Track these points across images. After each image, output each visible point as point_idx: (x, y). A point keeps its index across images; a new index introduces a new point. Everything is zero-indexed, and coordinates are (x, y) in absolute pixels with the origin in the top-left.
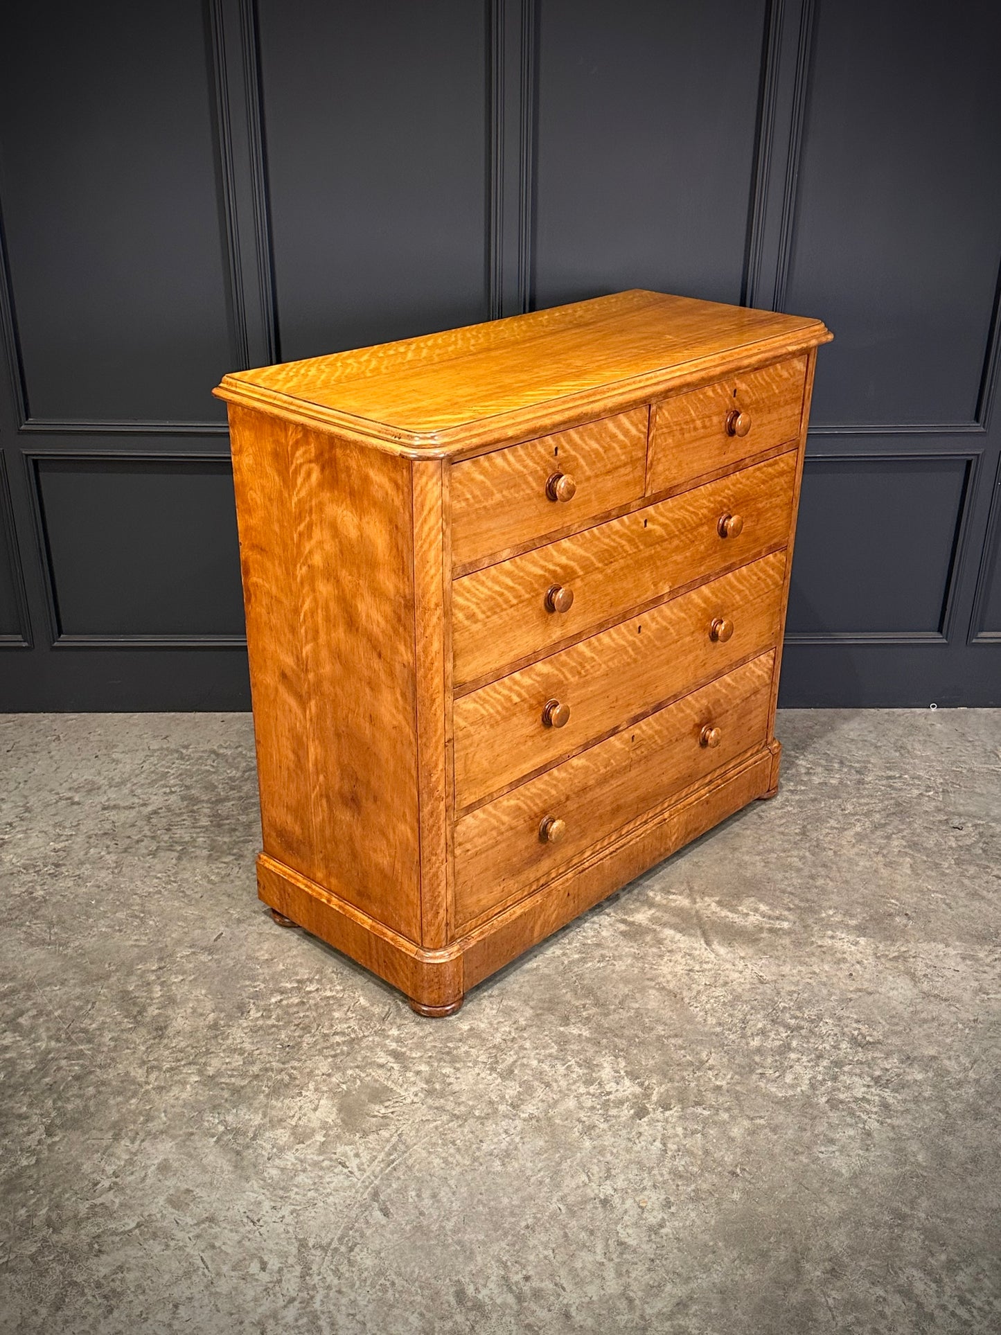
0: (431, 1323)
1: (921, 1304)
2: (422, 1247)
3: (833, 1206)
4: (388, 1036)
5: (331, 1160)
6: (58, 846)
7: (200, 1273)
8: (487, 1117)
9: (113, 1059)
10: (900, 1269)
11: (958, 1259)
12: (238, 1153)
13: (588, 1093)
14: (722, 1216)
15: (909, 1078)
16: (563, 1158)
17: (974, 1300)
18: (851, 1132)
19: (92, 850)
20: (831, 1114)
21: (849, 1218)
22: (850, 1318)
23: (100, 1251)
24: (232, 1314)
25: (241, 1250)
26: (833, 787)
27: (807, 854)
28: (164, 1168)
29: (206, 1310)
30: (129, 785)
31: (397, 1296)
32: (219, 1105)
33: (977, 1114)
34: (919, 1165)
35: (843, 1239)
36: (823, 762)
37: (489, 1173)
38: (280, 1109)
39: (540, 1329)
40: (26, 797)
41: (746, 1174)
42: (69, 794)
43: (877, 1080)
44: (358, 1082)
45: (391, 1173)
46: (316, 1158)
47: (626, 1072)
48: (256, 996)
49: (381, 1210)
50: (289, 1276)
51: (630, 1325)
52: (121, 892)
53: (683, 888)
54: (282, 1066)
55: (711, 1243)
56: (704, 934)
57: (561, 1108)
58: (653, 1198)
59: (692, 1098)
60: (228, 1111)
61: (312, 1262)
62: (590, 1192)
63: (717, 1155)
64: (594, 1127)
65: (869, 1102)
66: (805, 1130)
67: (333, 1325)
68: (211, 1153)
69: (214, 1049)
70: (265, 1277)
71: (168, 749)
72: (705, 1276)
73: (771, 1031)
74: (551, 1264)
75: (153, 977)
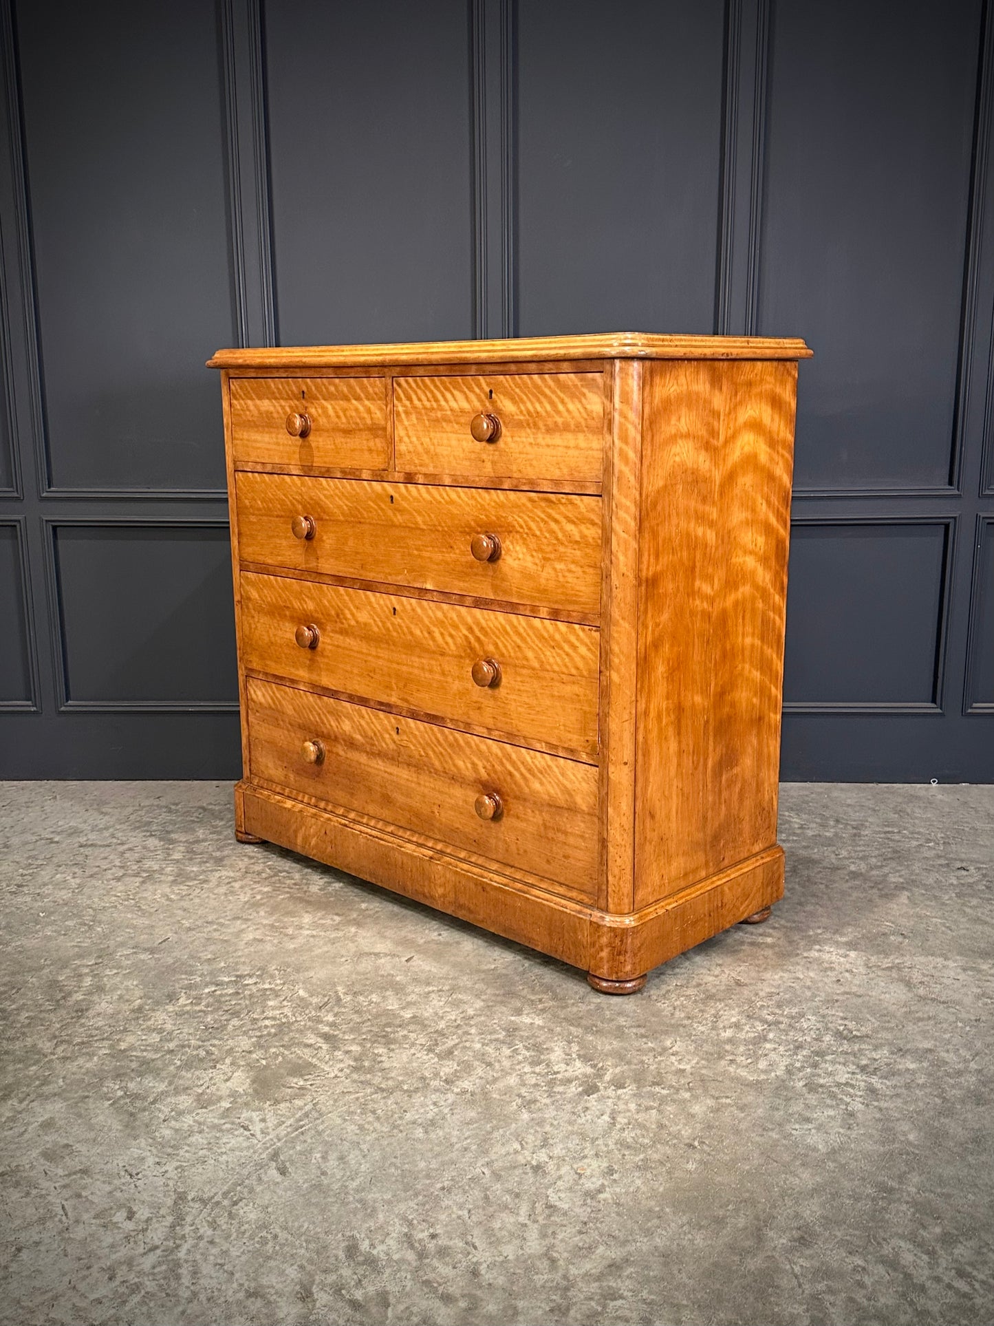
0: (311, 1276)
1: (910, 1275)
2: (317, 1205)
3: (806, 1178)
4: (322, 1022)
5: (233, 1123)
6: (25, 872)
7: (57, 1219)
8: (417, 1090)
9: (24, 1034)
10: (884, 1239)
11: (956, 1232)
12: (132, 1115)
13: (534, 1073)
14: (673, 1184)
15: (900, 1067)
16: (496, 1128)
17: (975, 1273)
18: (831, 1113)
19: (58, 876)
20: (808, 1096)
21: (824, 1190)
22: (821, 1286)
24: (80, 1259)
25: (109, 1200)
26: (830, 839)
27: (797, 887)
28: (48, 1125)
29: (53, 1254)
30: (111, 830)
31: (277, 1248)
32: (124, 1074)
33: (979, 1099)
34: (910, 1143)
35: (815, 1209)
36: (818, 820)
37: (408, 1139)
38: (189, 1079)
39: (440, 1285)
40: (8, 838)
41: (705, 1147)
42: (51, 836)
43: (863, 1069)
44: (280, 1059)
45: (297, 1136)
46: (216, 1121)
47: (578, 1055)
48: (189, 987)
49: (278, 1169)
50: (157, 1225)
51: (549, 1284)
52: (76, 906)
54: (201, 1043)
55: (657, 1209)
57: (500, 1085)
58: (594, 1166)
59: (650, 1078)
60: (132, 1079)
61: (187, 1213)
62: (521, 1159)
63: (673, 1129)
64: (535, 1101)
65: (853, 1086)
66: (777, 1109)
67: (195, 1273)
68: (103, 1114)
69: (132, 1028)
70: (130, 1226)
71: (157, 806)
72: (645, 1240)
73: (746, 1024)
74: (464, 1224)
75: (87, 971)
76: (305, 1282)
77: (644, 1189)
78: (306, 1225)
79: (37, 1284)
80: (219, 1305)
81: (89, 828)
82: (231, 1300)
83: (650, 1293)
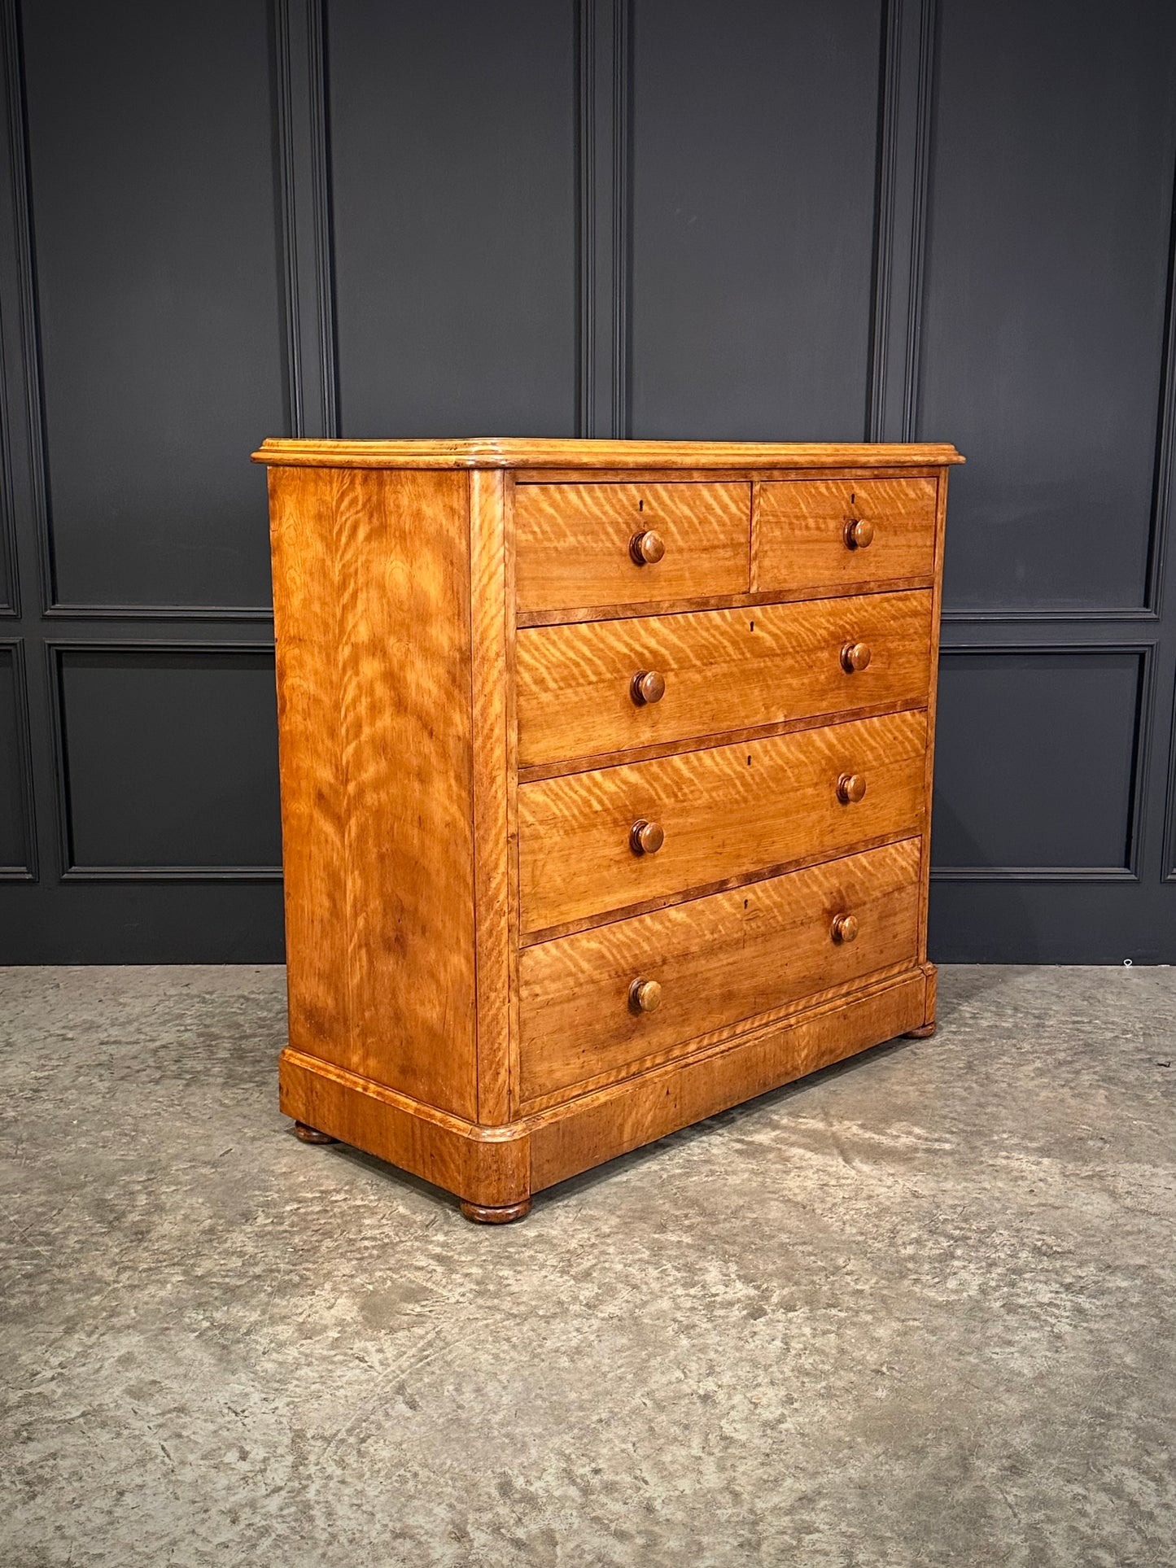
0: (463, 1515)
1: (1136, 1502)
2: (458, 1440)
3: (1013, 1405)
4: (432, 1242)
5: (345, 1354)
6: (39, 1075)
8: (554, 1316)
9: (77, 1260)
10: (1106, 1467)
12: (224, 1347)
13: (688, 1295)
14: (863, 1412)
15: (1110, 1285)
16: (650, 1356)
19: (81, 1079)
20: (1007, 1317)
21: (1034, 1417)
22: (1039, 1516)
23: (29, 1438)
24: (195, 1502)
25: (216, 1440)
26: (1008, 1029)
27: (974, 1085)
28: (127, 1360)
29: (161, 1498)
30: (136, 1024)
31: (420, 1487)
32: (207, 1303)
34: (1127, 1367)
35: (1025, 1436)
36: (994, 1009)
37: (552, 1369)
38: (285, 1307)
39: (611, 1521)
40: (9, 1034)
41: (895, 1373)
42: (63, 1032)
43: (1068, 1287)
44: (389, 1283)
45: (423, 1368)
46: (325, 1353)
47: (738, 1275)
48: (267, 1205)
49: (407, 1403)
50: (277, 1465)
51: (735, 1519)
52: (111, 1113)
53: (815, 1113)
54: (291, 1267)
55: (847, 1439)
56: (842, 1153)
57: (652, 1308)
58: (770, 1397)
59: (824, 1300)
60: (217, 1309)
61: (309, 1452)
62: (685, 1389)
63: (857, 1354)
64: (694, 1326)
65: (1057, 1306)
66: (973, 1332)
67: (330, 1515)
68: (189, 1348)
69: (206, 1252)
70: (244, 1466)
71: (187, 995)
72: (838, 1471)
73: (928, 1240)
74: (629, 1457)
75: (139, 1188)
76: (457, 1522)
77: (830, 1418)
78: (449, 1462)
79: (150, 1528)
80: (363, 1547)
81: (108, 1021)
82: (376, 1541)
83: (849, 1525)
